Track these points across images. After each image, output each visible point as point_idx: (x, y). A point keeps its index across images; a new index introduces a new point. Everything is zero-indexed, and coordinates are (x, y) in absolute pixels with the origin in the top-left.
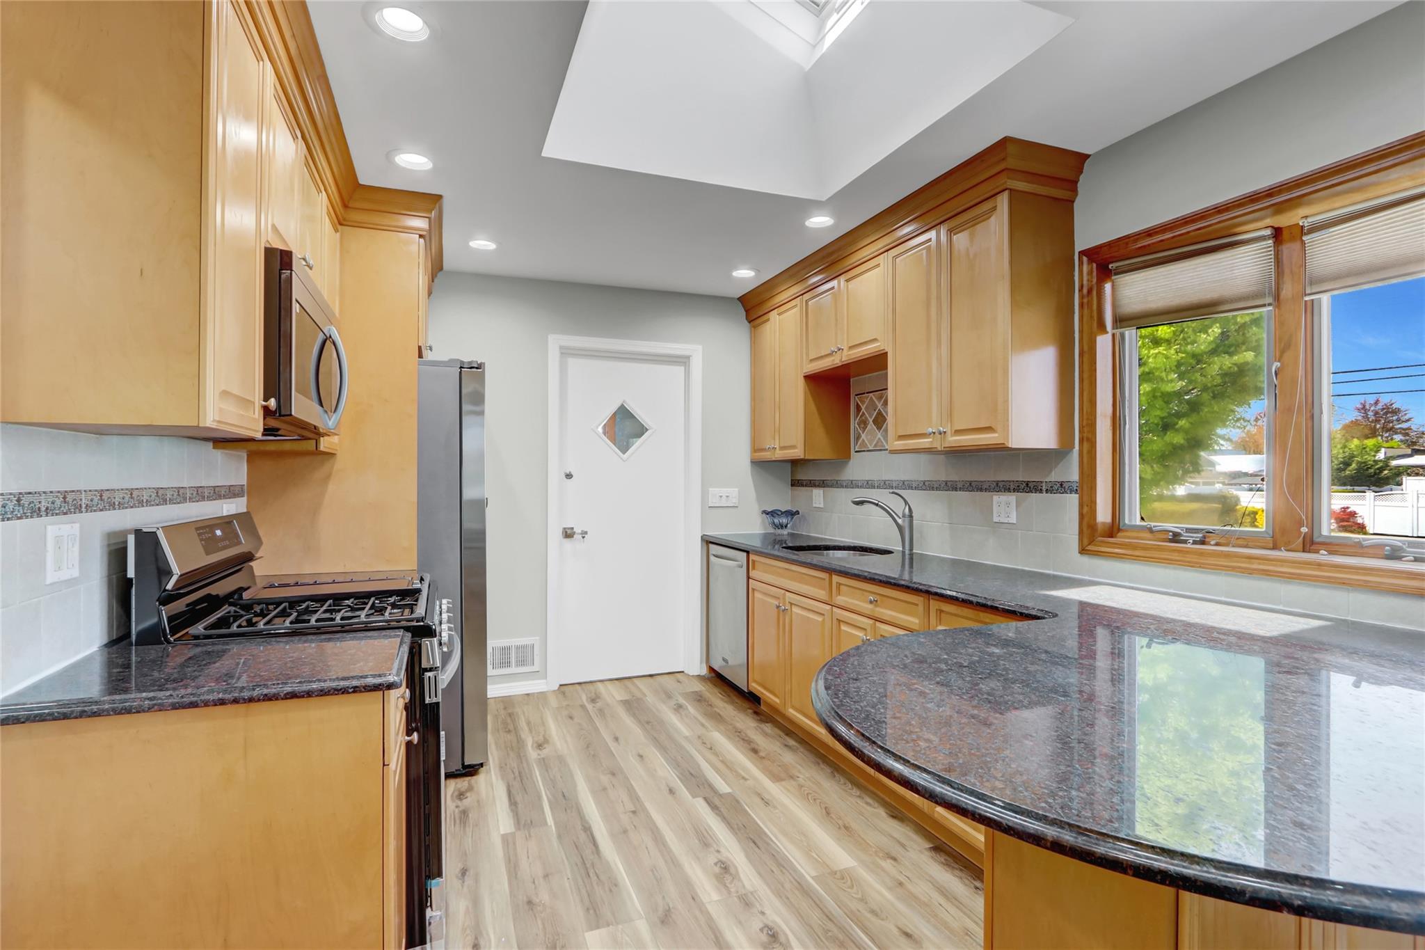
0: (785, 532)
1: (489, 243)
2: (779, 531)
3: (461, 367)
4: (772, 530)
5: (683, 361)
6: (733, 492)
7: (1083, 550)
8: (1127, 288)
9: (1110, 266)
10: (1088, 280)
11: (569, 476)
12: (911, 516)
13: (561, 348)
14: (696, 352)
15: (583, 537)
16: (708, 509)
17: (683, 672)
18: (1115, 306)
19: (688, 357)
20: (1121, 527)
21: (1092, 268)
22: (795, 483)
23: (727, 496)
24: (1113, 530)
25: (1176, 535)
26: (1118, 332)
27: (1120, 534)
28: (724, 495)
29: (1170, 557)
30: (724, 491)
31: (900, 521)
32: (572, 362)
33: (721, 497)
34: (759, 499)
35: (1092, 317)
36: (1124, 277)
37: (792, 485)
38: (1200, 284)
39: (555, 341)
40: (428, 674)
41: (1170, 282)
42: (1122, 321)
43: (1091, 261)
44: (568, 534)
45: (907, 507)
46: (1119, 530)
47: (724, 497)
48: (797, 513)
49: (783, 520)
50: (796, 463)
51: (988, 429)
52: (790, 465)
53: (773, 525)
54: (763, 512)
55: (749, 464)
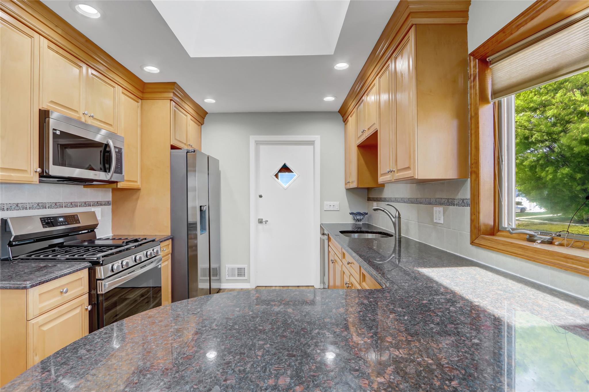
0: (361, 223)
1: (213, 100)
2: (358, 223)
3: (187, 152)
4: (354, 222)
5: (312, 143)
6: (337, 203)
7: (472, 242)
8: (499, 71)
9: (487, 59)
10: (474, 71)
11: (261, 196)
12: (399, 217)
13: (256, 141)
14: (317, 138)
15: (266, 223)
16: (323, 212)
17: (313, 286)
18: (493, 85)
19: (314, 141)
20: (499, 229)
21: (476, 63)
22: (369, 199)
23: (334, 206)
24: (494, 231)
25: (531, 236)
26: (496, 100)
27: (499, 233)
28: (332, 205)
29: (516, 252)
30: (332, 203)
31: (393, 220)
32: (262, 147)
33: (330, 206)
34: (350, 207)
35: (476, 94)
36: (497, 64)
37: (368, 200)
38: (545, 59)
39: (253, 139)
40: (98, 282)
41: (526, 62)
42: (496, 93)
43: (475, 58)
44: (260, 221)
45: (397, 212)
46: (498, 231)
47: (332, 206)
48: (367, 214)
49: (358, 217)
50: (369, 189)
51: (408, 168)
52: (367, 190)
53: (354, 219)
54: (351, 214)
55: (345, 190)
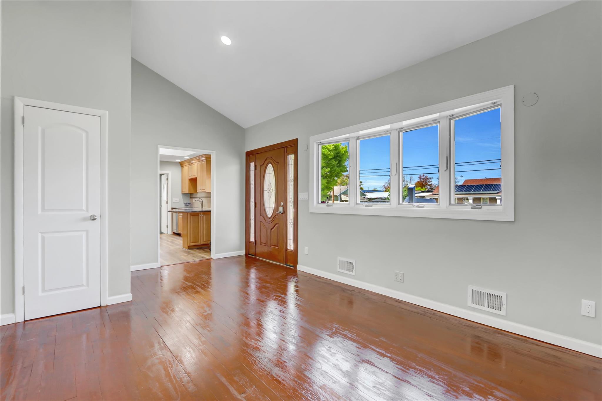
6: (178, 199)
12: (203, 202)
14: (170, 173)
16: (173, 202)
22: (191, 198)
30: (176, 199)
31: (201, 203)
34: (183, 200)
48: (190, 203)
49: (188, 205)
50: (191, 194)
51: (205, 189)
52: (190, 194)
53: (186, 205)
54: (184, 203)
55: (181, 194)
